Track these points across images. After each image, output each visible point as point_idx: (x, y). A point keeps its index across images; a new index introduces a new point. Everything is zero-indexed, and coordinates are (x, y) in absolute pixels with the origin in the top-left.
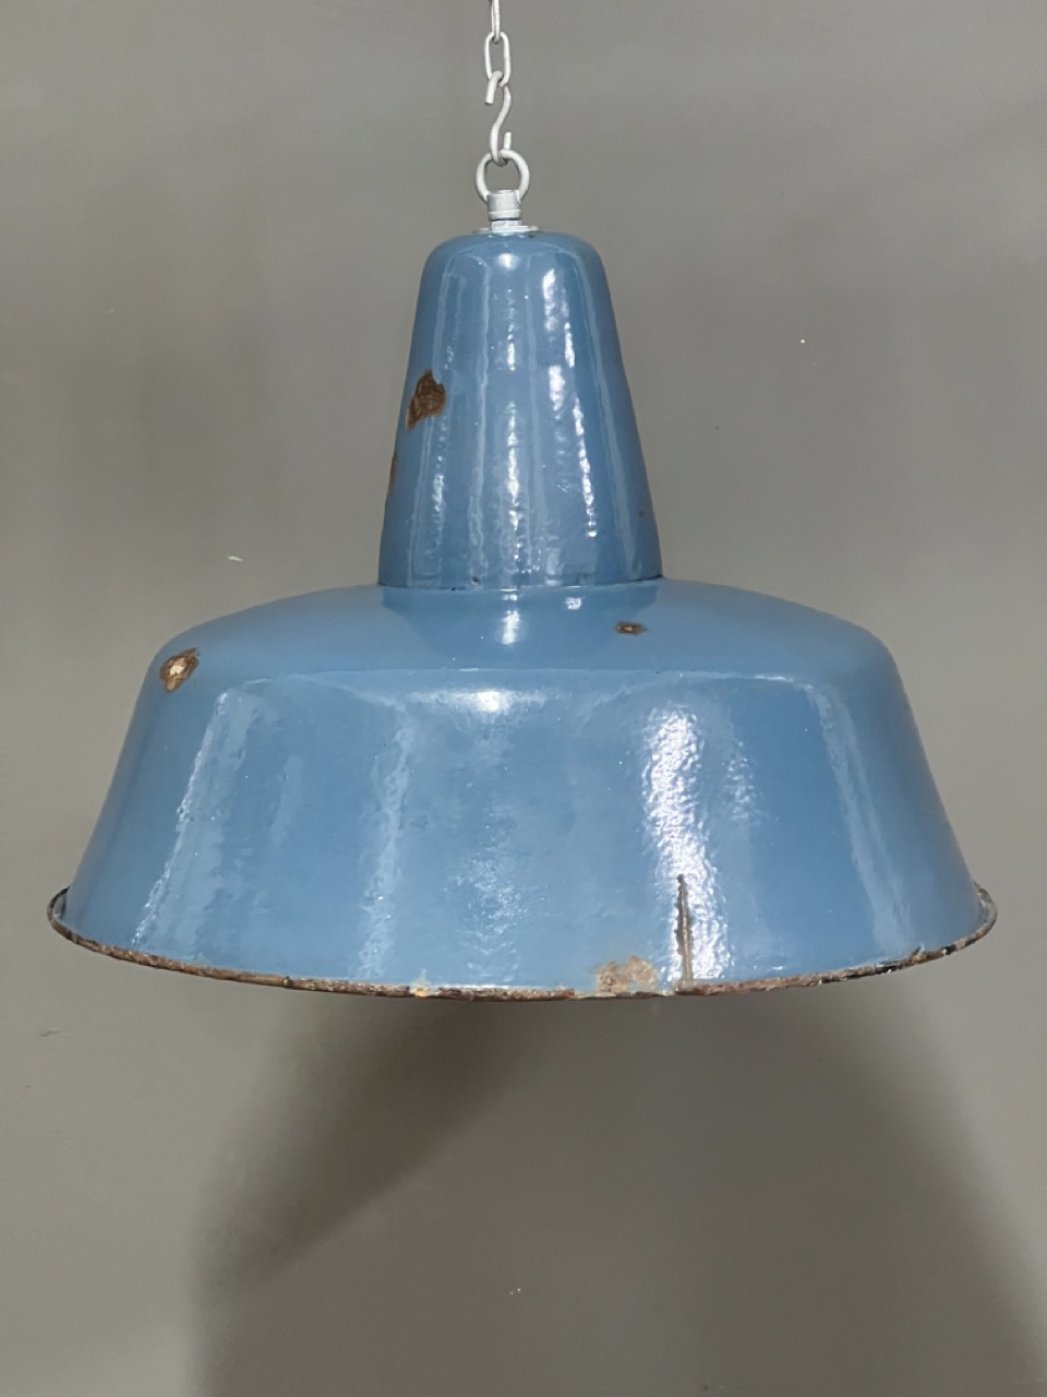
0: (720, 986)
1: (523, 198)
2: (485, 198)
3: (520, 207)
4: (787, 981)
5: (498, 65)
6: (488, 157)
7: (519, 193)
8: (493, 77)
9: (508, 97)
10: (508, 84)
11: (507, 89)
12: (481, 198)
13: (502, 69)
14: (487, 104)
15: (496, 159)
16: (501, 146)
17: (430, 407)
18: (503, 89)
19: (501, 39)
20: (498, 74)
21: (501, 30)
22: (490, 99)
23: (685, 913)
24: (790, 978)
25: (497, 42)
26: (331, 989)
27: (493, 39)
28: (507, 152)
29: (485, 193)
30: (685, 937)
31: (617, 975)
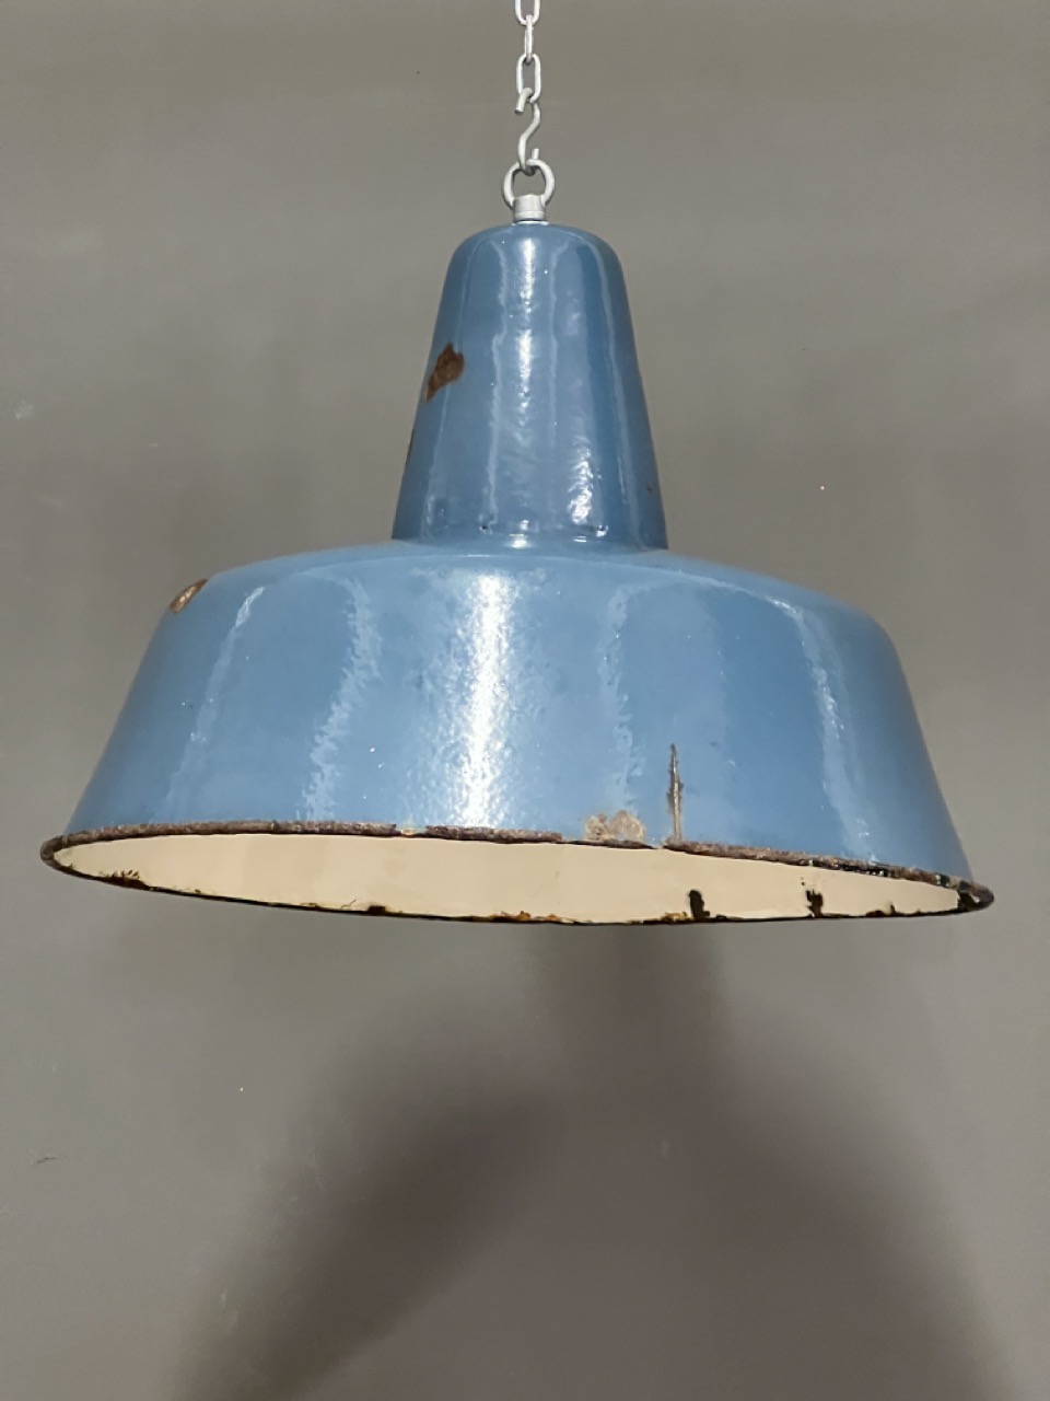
0: (710, 846)
1: (547, 203)
2: (511, 204)
3: (544, 210)
4: (777, 852)
5: (529, 82)
6: (517, 166)
7: (544, 198)
8: (523, 93)
9: (537, 113)
10: (537, 101)
11: (536, 106)
12: (508, 204)
13: (533, 87)
14: (517, 112)
15: (524, 168)
16: (529, 155)
17: (449, 376)
18: (532, 105)
19: (533, 59)
20: (529, 90)
21: (533, 52)
22: (520, 107)
23: (676, 779)
24: (781, 852)
25: (528, 63)
26: (317, 829)
27: (525, 60)
28: (535, 161)
29: (511, 199)
30: (676, 801)
31: (606, 827)
